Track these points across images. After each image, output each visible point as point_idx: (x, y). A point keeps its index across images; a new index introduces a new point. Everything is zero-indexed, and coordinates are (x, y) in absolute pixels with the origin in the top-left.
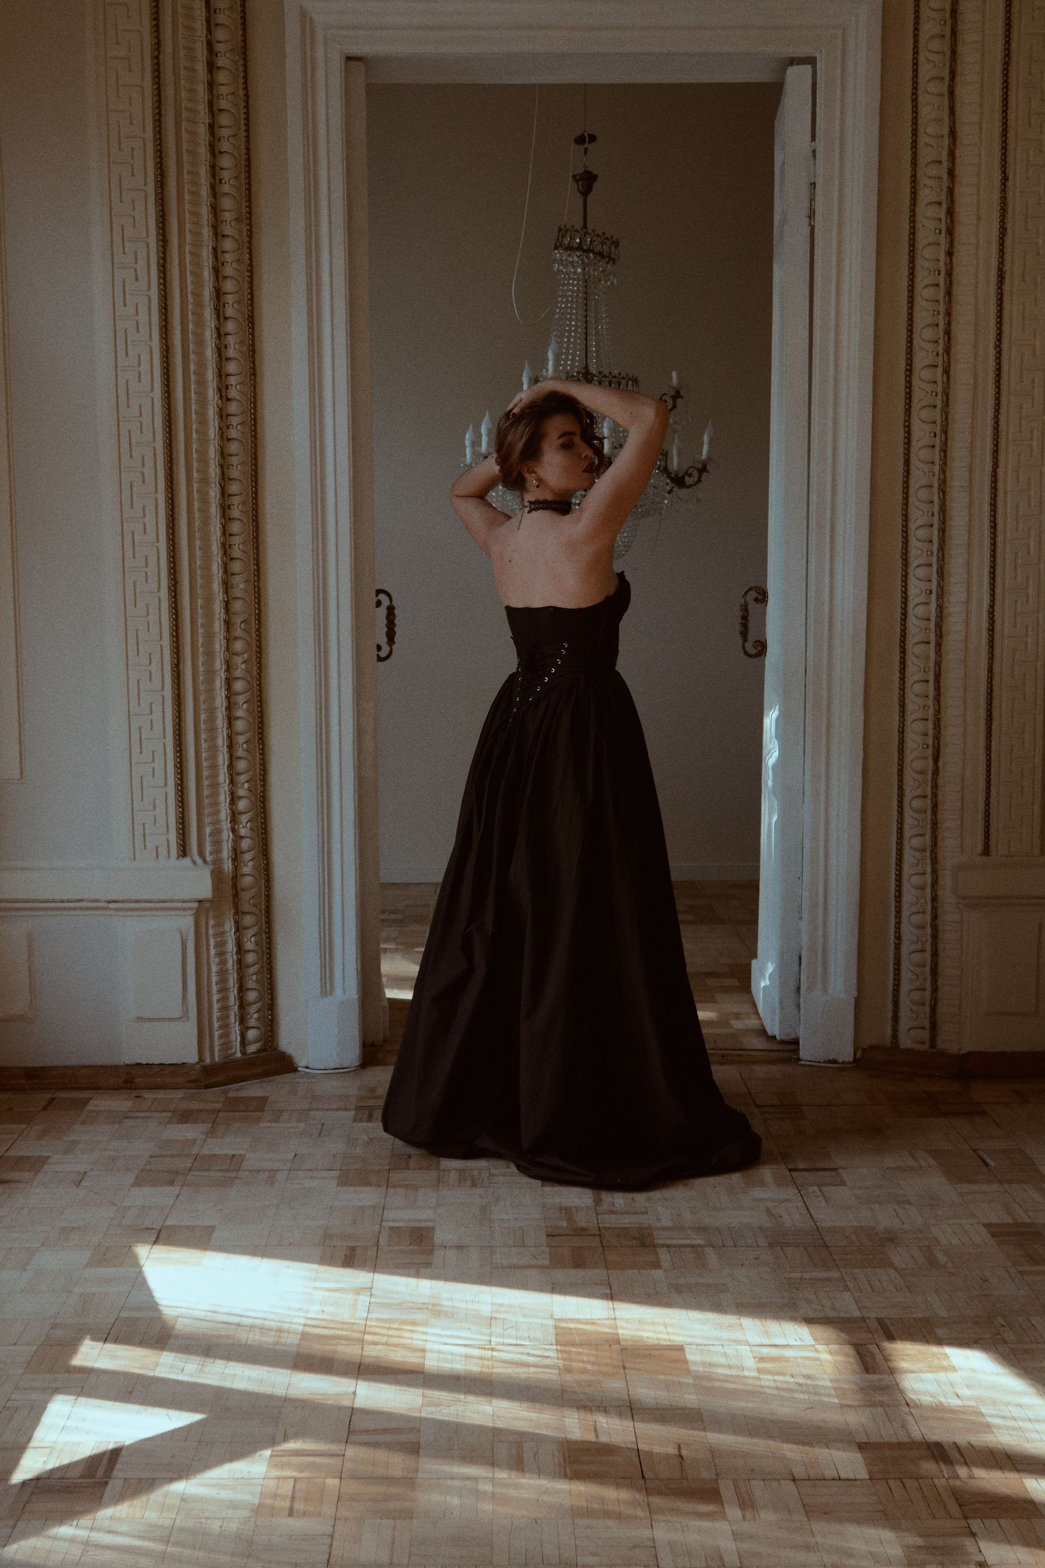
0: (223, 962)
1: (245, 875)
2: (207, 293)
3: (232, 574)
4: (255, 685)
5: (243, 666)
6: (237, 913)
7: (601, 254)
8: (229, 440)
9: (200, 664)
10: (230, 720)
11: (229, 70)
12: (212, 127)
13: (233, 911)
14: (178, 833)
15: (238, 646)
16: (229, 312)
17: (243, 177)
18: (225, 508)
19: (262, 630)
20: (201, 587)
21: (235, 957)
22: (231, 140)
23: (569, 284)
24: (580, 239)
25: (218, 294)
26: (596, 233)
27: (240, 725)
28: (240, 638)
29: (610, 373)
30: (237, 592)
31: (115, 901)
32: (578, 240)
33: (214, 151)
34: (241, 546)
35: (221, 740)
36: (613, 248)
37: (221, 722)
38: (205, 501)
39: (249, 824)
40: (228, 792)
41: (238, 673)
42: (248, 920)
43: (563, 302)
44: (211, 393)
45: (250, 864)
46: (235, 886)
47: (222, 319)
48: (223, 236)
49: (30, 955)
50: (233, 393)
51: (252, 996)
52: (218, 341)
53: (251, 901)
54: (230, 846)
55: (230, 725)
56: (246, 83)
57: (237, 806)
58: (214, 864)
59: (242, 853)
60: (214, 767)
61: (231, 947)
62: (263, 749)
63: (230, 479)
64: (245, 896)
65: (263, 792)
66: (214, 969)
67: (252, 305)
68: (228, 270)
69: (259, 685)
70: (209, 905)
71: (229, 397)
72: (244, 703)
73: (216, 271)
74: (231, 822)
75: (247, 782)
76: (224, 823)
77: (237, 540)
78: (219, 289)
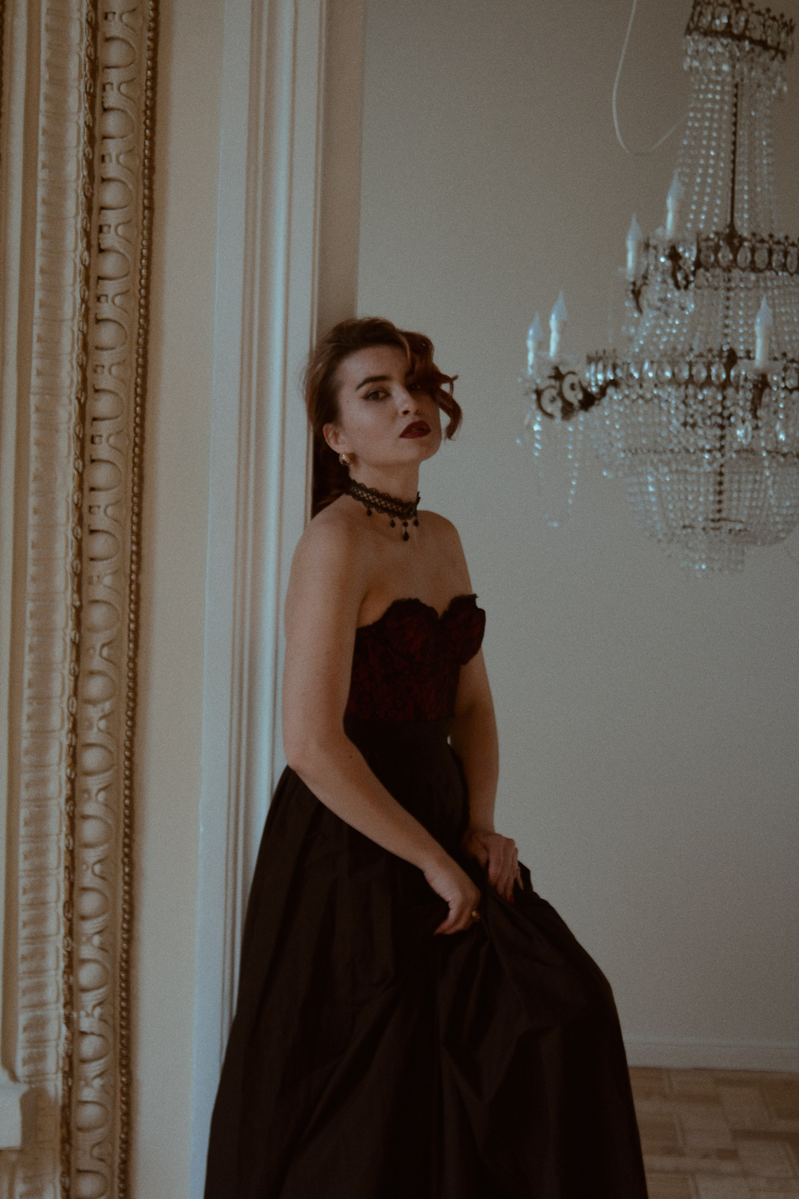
1: (86, 1102)
2: (75, 65)
3: (92, 559)
4: (122, 757)
5: (102, 724)
6: (66, 1172)
7: (763, 44)
8: (98, 321)
9: (24, 718)
10: (73, 820)
13: (59, 1170)
15: (95, 687)
16: (112, 99)
18: (84, 442)
19: (140, 661)
20: (34, 579)
23: (707, 91)
24: (729, 18)
25: (95, 67)
26: (756, 8)
27: (90, 831)
28: (99, 673)
29: (771, 236)
30: (100, 591)
32: (725, 20)
34: (110, 511)
35: (55, 857)
36: (783, 35)
37: (55, 824)
39: (98, 1011)
40: (62, 952)
41: (93, 736)
42: (87, 1186)
43: (695, 119)
44: (72, 239)
46: (66, 1121)
47: (98, 110)
50: (110, 240)
52: (88, 149)
53: (96, 1150)
54: (61, 1050)
55: (72, 830)
57: (77, 981)
58: (30, 1083)
59: (83, 1061)
62: (130, 875)
63: (97, 391)
64: (84, 1141)
65: (127, 951)
67: (153, 88)
68: (115, 27)
69: (129, 759)
70: (13, 1157)
71: (102, 247)
72: (99, 790)
73: (93, 27)
74: (65, 1005)
75: (99, 933)
76: (53, 1006)
77: (102, 499)
78: (96, 58)
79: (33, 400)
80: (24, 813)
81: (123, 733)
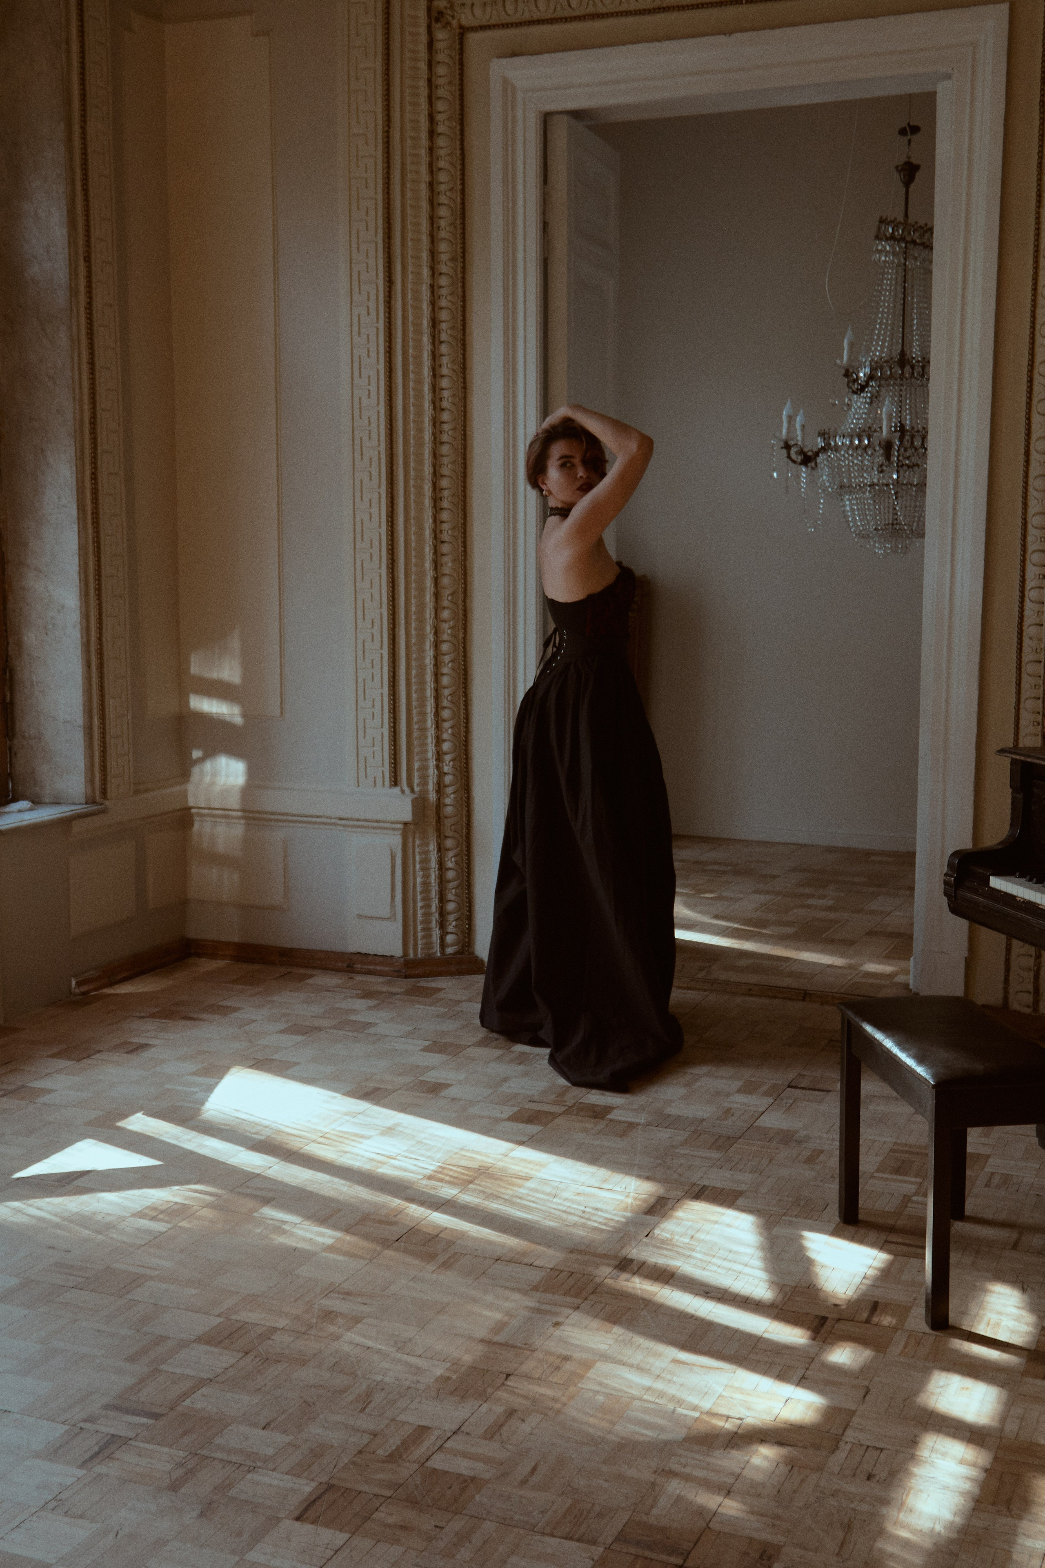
0: (426, 876)
1: (448, 805)
2: (425, 323)
3: (443, 555)
4: (460, 647)
5: (450, 631)
6: (439, 836)
8: (442, 443)
9: (412, 628)
10: (437, 675)
11: (448, 135)
12: (431, 185)
13: (435, 834)
14: (390, 766)
15: (446, 614)
16: (444, 337)
17: (458, 222)
18: (436, 500)
19: (468, 601)
20: (414, 566)
21: (437, 873)
22: (448, 193)
25: (434, 323)
27: (445, 680)
28: (447, 608)
30: (446, 570)
31: (340, 819)
32: (901, 232)
33: (433, 204)
34: (450, 532)
35: (429, 693)
37: (429, 677)
38: (420, 493)
39: (451, 763)
40: (434, 736)
41: (445, 637)
42: (449, 843)
44: (427, 405)
45: (452, 796)
46: (438, 813)
47: (437, 342)
48: (441, 274)
49: (285, 856)
50: (445, 404)
51: (451, 906)
52: (433, 362)
53: (453, 827)
54: (435, 780)
55: (437, 680)
56: (462, 144)
57: (442, 747)
58: (419, 793)
59: (445, 786)
60: (423, 714)
61: (433, 864)
63: (441, 476)
64: (448, 822)
65: (465, 737)
66: (419, 880)
67: (464, 330)
68: (443, 303)
69: (464, 648)
70: (412, 827)
71: (442, 407)
72: (449, 662)
73: (433, 304)
74: (436, 760)
75: (451, 727)
76: (431, 761)
77: (445, 526)
78: (435, 318)
79: (412, 482)
80: (414, 672)
81: (461, 635)
